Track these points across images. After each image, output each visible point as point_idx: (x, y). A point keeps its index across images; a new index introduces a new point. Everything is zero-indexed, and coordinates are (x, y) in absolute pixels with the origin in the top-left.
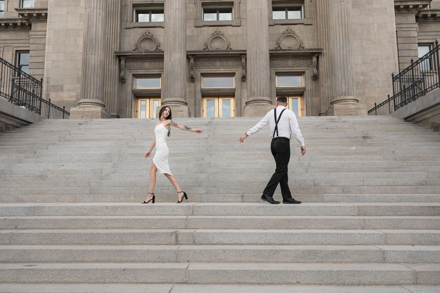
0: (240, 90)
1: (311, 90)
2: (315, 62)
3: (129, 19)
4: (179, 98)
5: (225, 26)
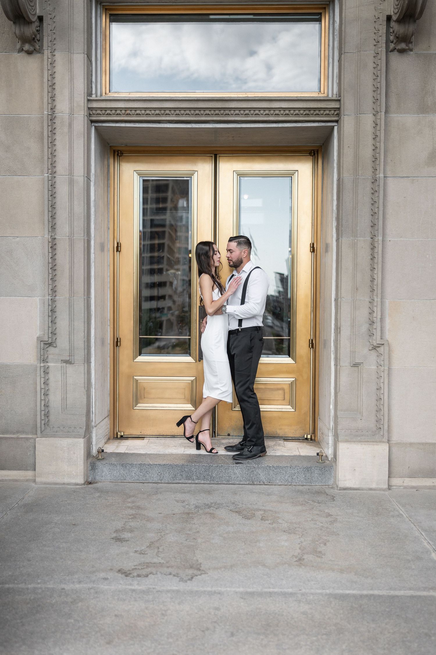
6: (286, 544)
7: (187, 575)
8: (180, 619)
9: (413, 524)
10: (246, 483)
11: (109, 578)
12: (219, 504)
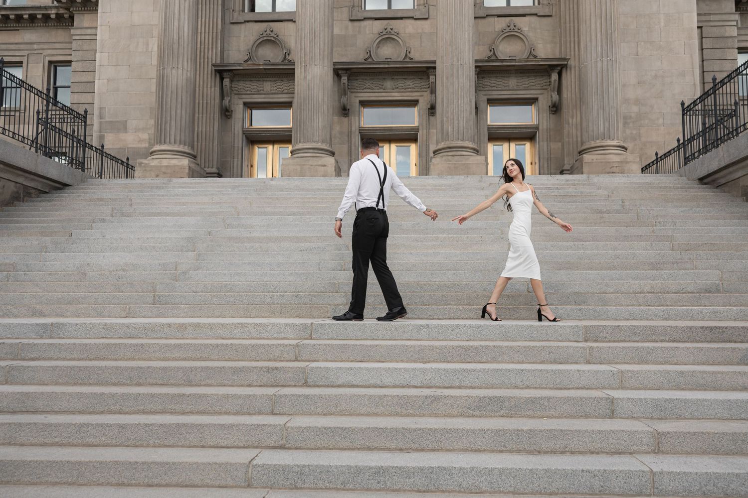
0: (427, 130)
1: (547, 130)
2: (555, 81)
3: (238, 7)
4: (319, 144)
5: (401, 18)
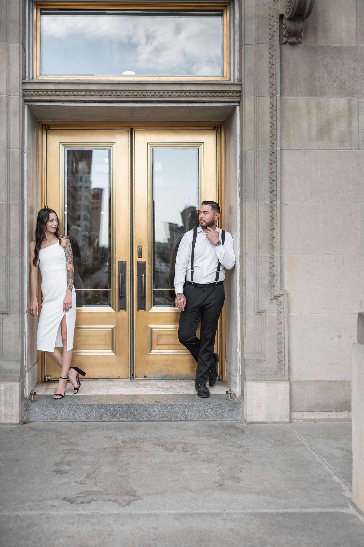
6: (207, 472)
7: (124, 501)
8: (124, 538)
9: (315, 452)
10: (164, 420)
11: (56, 505)
12: (143, 439)
